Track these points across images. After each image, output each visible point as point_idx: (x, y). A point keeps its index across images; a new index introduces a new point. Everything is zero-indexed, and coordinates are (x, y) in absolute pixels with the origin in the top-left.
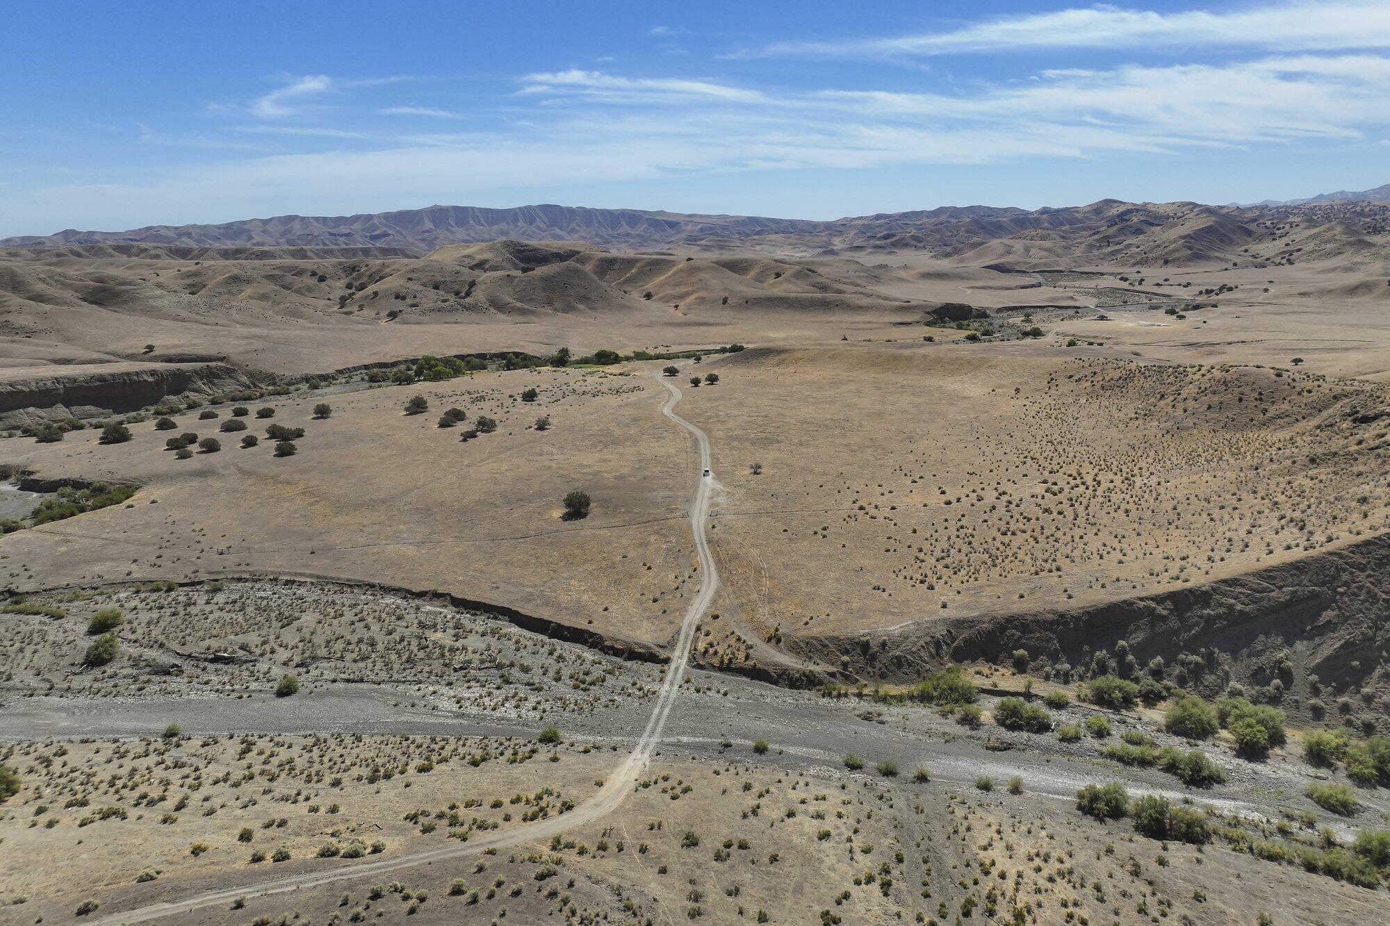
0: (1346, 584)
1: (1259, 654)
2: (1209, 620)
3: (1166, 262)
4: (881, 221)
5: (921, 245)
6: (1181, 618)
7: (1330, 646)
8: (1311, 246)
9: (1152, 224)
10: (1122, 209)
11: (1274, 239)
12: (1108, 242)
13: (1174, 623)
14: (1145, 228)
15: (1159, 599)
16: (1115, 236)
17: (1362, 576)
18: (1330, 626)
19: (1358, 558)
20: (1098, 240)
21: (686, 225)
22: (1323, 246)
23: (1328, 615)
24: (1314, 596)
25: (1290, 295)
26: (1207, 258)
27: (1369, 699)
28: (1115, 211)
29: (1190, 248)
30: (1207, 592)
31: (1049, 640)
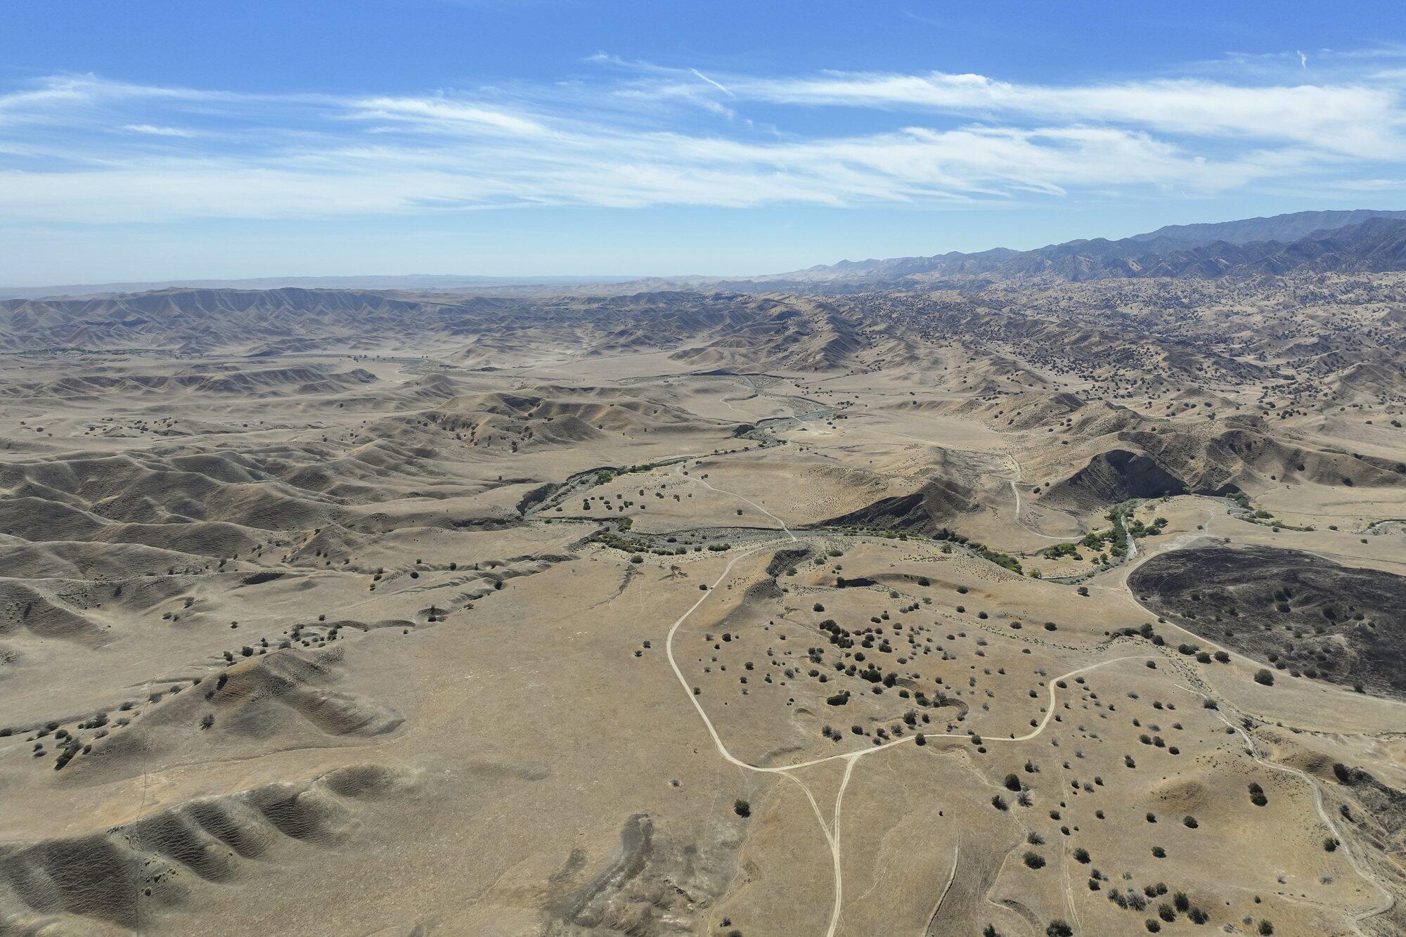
3: (816, 369)
4: (595, 306)
5: (652, 342)
9: (803, 334)
11: (871, 348)
12: (779, 349)
16: (783, 344)
20: (773, 348)
21: (425, 306)
25: (876, 409)
29: (828, 360)
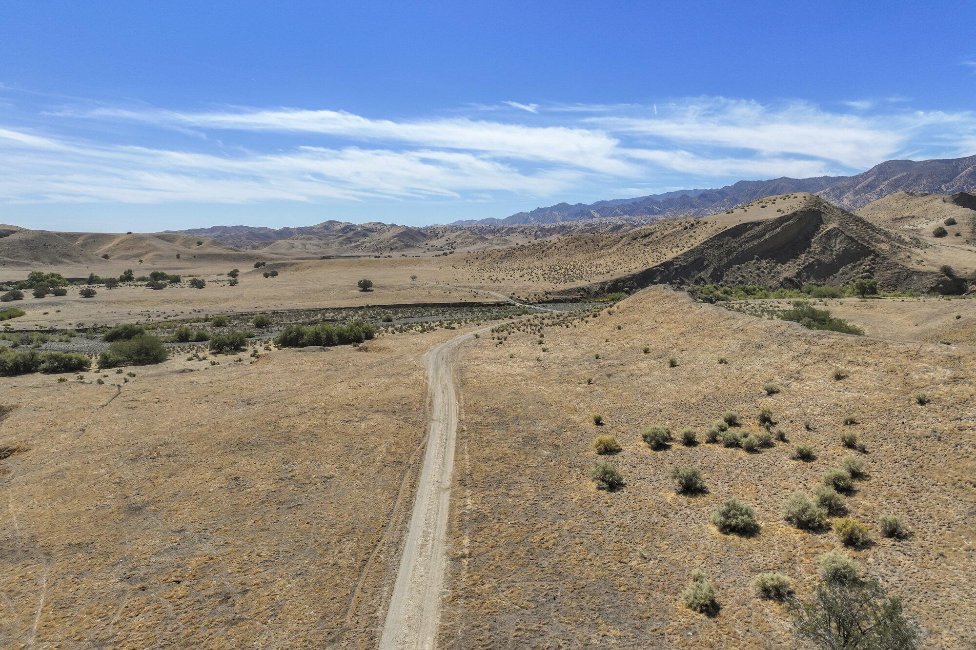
0: (706, 253)
1: (693, 277)
2: (676, 269)
6: (668, 271)
7: (710, 270)
8: (459, 240)
10: (343, 226)
11: (438, 239)
12: (350, 241)
13: (667, 272)
14: (368, 233)
15: (660, 266)
17: (709, 251)
18: (707, 266)
19: (705, 246)
20: (344, 240)
22: (466, 240)
23: (705, 263)
24: (700, 258)
26: (412, 246)
27: (726, 281)
28: (339, 227)
30: (671, 262)
31: (633, 283)
